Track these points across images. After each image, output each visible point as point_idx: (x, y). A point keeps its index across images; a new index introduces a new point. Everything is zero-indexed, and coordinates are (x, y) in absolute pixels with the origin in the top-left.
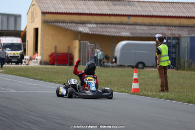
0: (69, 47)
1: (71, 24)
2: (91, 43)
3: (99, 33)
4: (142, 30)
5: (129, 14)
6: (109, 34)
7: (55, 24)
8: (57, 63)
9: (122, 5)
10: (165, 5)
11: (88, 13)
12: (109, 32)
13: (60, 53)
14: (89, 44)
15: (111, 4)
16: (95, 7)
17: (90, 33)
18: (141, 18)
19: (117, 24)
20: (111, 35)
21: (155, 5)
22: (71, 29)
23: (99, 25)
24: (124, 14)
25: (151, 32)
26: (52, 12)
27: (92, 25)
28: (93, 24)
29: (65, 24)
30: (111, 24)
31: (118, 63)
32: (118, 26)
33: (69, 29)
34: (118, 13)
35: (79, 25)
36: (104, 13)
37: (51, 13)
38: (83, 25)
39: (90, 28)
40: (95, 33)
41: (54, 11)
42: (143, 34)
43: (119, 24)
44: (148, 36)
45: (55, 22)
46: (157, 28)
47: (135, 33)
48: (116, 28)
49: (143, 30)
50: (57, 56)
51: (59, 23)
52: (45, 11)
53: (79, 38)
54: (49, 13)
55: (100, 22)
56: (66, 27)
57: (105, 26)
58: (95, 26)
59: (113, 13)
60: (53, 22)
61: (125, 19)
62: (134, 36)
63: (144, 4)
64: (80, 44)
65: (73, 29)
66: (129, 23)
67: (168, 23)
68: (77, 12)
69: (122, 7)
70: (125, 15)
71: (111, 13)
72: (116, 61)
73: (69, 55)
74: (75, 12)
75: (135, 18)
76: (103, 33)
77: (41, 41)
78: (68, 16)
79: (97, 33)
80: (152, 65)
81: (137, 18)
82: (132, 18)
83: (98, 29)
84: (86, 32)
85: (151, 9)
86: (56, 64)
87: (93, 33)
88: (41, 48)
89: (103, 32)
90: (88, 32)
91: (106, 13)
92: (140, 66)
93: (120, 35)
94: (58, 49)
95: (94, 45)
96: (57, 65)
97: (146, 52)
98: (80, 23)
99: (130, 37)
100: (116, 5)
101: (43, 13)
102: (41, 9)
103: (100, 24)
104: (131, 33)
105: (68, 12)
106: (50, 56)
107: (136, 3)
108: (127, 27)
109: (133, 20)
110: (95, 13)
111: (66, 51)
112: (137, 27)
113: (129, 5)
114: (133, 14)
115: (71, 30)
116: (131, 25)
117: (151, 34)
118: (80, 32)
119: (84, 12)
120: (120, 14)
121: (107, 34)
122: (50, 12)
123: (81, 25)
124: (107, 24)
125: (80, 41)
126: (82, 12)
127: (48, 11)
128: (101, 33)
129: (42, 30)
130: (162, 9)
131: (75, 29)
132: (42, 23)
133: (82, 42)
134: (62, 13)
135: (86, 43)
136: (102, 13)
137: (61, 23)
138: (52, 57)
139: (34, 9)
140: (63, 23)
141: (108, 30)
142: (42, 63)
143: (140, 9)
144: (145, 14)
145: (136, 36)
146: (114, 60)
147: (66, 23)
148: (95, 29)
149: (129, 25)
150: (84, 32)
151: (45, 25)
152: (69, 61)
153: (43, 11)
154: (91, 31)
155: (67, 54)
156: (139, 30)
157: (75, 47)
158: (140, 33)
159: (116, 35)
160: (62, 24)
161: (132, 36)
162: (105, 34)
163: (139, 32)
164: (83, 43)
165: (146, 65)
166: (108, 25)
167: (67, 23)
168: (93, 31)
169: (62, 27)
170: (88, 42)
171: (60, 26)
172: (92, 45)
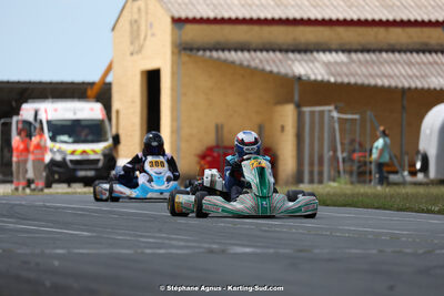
0: (261, 128)
1: (265, 54)
2: (339, 110)
3: (359, 80)
6: (393, 83)
7: (215, 54)
11: (320, 17)
12: (389, 76)
14: (335, 114)
17: (332, 80)
20: (400, 85)
22: (268, 68)
23: (354, 56)
24: (433, 18)
26: (205, 16)
27: (334, 54)
28: (336, 51)
29: (246, 54)
30: (392, 50)
31: (432, 173)
32: (416, 58)
33: (263, 71)
34: (412, 18)
35: (291, 55)
36: (370, 17)
37: (202, 21)
38: (308, 56)
39: (327, 65)
40: (346, 80)
41: (212, 16)
43: (418, 51)
45: (217, 50)
48: (410, 64)
51: (229, 51)
52: (183, 16)
53: (296, 98)
54: (194, 21)
56: (253, 64)
57: (373, 57)
58: (342, 57)
59: (398, 18)
60: (211, 50)
61: (436, 36)
64: (300, 117)
65: (275, 70)
68: (284, 17)
70: (437, 24)
71: (391, 18)
72: (425, 168)
74: (277, 17)
76: (372, 82)
77: (173, 110)
78: (256, 28)
79: (353, 81)
83: (355, 68)
84: (319, 78)
87: (339, 80)
88: (172, 131)
89: (371, 75)
90: (326, 78)
91: (377, 17)
93: (426, 86)
94: (226, 132)
95: (356, 117)
98: (293, 51)
101: (177, 22)
102: (169, 10)
103: (356, 51)
105: (255, 17)
106: (202, 157)
110: (341, 17)
115: (271, 72)
118: (299, 78)
119: (305, 17)
120: (419, 19)
121: (385, 82)
122: (198, 16)
123: (298, 56)
124: (380, 51)
125: (298, 106)
126: (298, 16)
127: (191, 16)
128: (366, 82)
129: (174, 74)
131: (283, 71)
132: (173, 53)
133: (306, 109)
134: (237, 21)
135: (322, 113)
136: (363, 18)
137: (236, 50)
138: (209, 159)
139: (139, 10)
140: (242, 50)
141: (387, 69)
146: (418, 165)
147: (249, 51)
148: (345, 69)
150: (312, 77)
151: (185, 59)
153: (177, 16)
154: (333, 75)
157: (283, 128)
159: (413, 85)
160: (239, 53)
162: (380, 82)
164: (312, 113)
166: (385, 55)
168: (339, 75)
169: (241, 65)
170: (331, 108)
171: (233, 63)
172: (349, 117)
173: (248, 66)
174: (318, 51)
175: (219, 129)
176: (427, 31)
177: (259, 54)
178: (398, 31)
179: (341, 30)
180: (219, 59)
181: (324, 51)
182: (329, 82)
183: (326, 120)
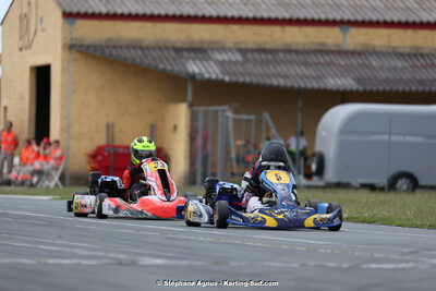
0: (152, 127)
1: (159, 51)
2: (236, 111)
3: (255, 80)
4: (389, 69)
5: (345, 18)
6: (289, 83)
7: (107, 51)
11: (214, 14)
12: (285, 77)
14: (230, 114)
17: (227, 79)
18: (384, 32)
20: (296, 85)
22: (161, 66)
23: (249, 56)
24: (331, 17)
25: (420, 75)
26: (97, 11)
27: (230, 54)
28: (231, 50)
29: (139, 52)
32: (313, 58)
33: (157, 68)
34: (309, 16)
35: (184, 53)
36: (265, 15)
37: (93, 17)
38: (200, 56)
39: (221, 64)
40: (241, 80)
41: (104, 11)
42: (398, 81)
43: (315, 52)
45: (108, 47)
47: (370, 79)
48: (306, 64)
49: (395, 68)
50: (116, 154)
51: (121, 47)
52: (75, 11)
53: (190, 97)
54: (86, 16)
58: (237, 56)
59: (294, 17)
60: (101, 47)
61: (332, 36)
64: (192, 116)
65: (169, 67)
66: (345, 48)
68: (178, 13)
70: (334, 23)
71: (287, 16)
72: (320, 171)
74: (170, 13)
75: (363, 30)
76: (268, 81)
77: (63, 106)
78: (149, 25)
79: (248, 80)
81: (372, 31)
82: (353, 31)
83: (250, 67)
84: (214, 76)
87: (234, 79)
88: (62, 130)
89: (267, 75)
90: (221, 76)
91: (273, 16)
92: (403, 184)
93: (322, 86)
94: (116, 131)
95: (253, 117)
97: (419, 139)
98: (187, 50)
101: (69, 16)
102: (61, 5)
103: (252, 51)
104: (357, 80)
105: (148, 12)
106: (93, 156)
108: (342, 60)
109: (358, 37)
110: (236, 14)
112: (375, 60)
114: (360, 18)
115: (164, 70)
116: (353, 53)
117: (420, 82)
118: (193, 77)
119: (200, 13)
120: (316, 17)
121: (282, 82)
122: (90, 11)
123: (192, 54)
124: (277, 51)
125: (191, 106)
126: (192, 13)
127: (82, 10)
128: (262, 82)
129: (64, 70)
131: (176, 68)
132: (63, 48)
133: (199, 109)
135: (216, 112)
136: (258, 15)
137: (127, 47)
138: (100, 158)
139: (28, 4)
140: (134, 47)
141: (283, 69)
142: (67, 180)
144: (396, 19)
145: (374, 89)
146: (314, 167)
148: (240, 69)
149: (346, 53)
150: (206, 76)
151: (75, 55)
153: (68, 10)
154: (228, 74)
156: (381, 68)
157: (175, 127)
158: (386, 81)
159: (309, 86)
160: (132, 51)
161: (361, 89)
162: (275, 82)
163: (383, 75)
164: (206, 112)
165: (422, 183)
167: (147, 48)
168: (235, 74)
169: (134, 63)
170: (226, 107)
171: (126, 60)
172: (244, 117)
173: (141, 64)
175: (109, 127)
176: (324, 30)
178: (294, 30)
179: (236, 28)
180: (110, 56)
181: (219, 50)
182: (223, 81)
183: (220, 119)
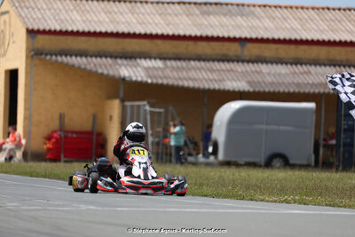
0: (95, 117)
1: (99, 59)
2: (152, 106)
3: (171, 82)
5: (243, 36)
6: (196, 85)
7: (59, 59)
8: (65, 157)
9: (225, 15)
10: (329, 15)
11: (143, 32)
12: (194, 80)
13: (73, 132)
14: (148, 108)
15: (198, 12)
16: (158, 19)
17: (149, 81)
18: (273, 46)
19: (213, 60)
20: (202, 87)
21: (303, 14)
22: (100, 71)
23: (168, 63)
24: (232, 35)
25: (297, 80)
26: (53, 29)
27: (153, 61)
28: (155, 59)
29: (84, 59)
30: (199, 58)
31: (221, 156)
32: (217, 65)
33: (96, 72)
34: (215, 34)
35: (119, 61)
36: (182, 33)
37: (50, 32)
38: (131, 62)
39: (147, 69)
40: (160, 81)
41: (58, 28)
42: (280, 84)
43: (219, 60)
44: (292, 90)
45: (61, 55)
46: (312, 69)
47: (259, 82)
48: (212, 71)
49: (279, 75)
50: (66, 137)
51: (71, 56)
52: (36, 28)
53: (121, 95)
54: (44, 32)
55: (170, 56)
56: (88, 67)
57: (183, 64)
58: (159, 63)
59: (204, 35)
60: (56, 55)
61: (234, 49)
62: (257, 90)
63: (277, 13)
64: (124, 109)
65: (105, 72)
66: (243, 58)
67: (338, 58)
68: (115, 31)
69: (225, 20)
70: (234, 40)
71: (199, 34)
72: (215, 152)
73: (95, 137)
74: (109, 31)
75: (257, 45)
76: (181, 83)
77: (26, 101)
78: (93, 39)
79: (165, 82)
80: (305, 162)
81: (263, 46)
82: (249, 45)
83: (168, 72)
84: (139, 79)
85: (296, 25)
86: (63, 158)
87: (155, 81)
88: (25, 119)
89: (180, 79)
90: (145, 79)
91: (188, 33)
92: (277, 162)
93: (222, 87)
94: (67, 120)
95: (162, 110)
96: (65, 162)
97: (290, 128)
98: (121, 58)
99: (249, 92)
100: (209, 14)
101: (31, 33)
102: (25, 23)
103: (170, 59)
104: (249, 83)
105: (92, 30)
106: (49, 138)
107: (258, 9)
108: (239, 67)
109: (253, 50)
110: (160, 32)
111: (87, 127)
112: (264, 68)
113: (242, 15)
114: (254, 36)
115: (102, 74)
116: (248, 62)
117: (298, 85)
118: (124, 79)
119: (132, 32)
120: (221, 35)
121: (191, 84)
122: (47, 29)
123: (125, 62)
124: (189, 59)
125: (123, 101)
126: (126, 31)
127: (41, 28)
128: (176, 83)
129: (27, 73)
130: (323, 26)
131: (111, 73)
132: (27, 57)
133: (128, 104)
134: (78, 34)
135: (139, 106)
136: (176, 33)
137: (76, 56)
138: (53, 140)
139: (5, 22)
140: (81, 56)
141: (193, 74)
142: (29, 157)
143: (268, 23)
144: (282, 37)
145: (262, 90)
146: (210, 149)
147: (86, 56)
148: (160, 73)
149: (243, 61)
150: (134, 79)
151: (37, 62)
152: (94, 151)
153: (31, 28)
154: (150, 77)
155: (90, 133)
156: (269, 74)
157: (111, 117)
158: (272, 84)
159: (212, 87)
160: (79, 58)
161: (251, 90)
162: (186, 84)
163: (269, 79)
164: (132, 106)
165: (291, 162)
166: (192, 63)
167: (91, 56)
168: (156, 78)
169: (79, 68)
170: (145, 103)
171: (73, 66)
172: (157, 110)
173: (85, 69)
174: (140, 58)
175: (62, 117)
176: (227, 45)
177: (94, 59)
178: (203, 44)
179: (159, 42)
180: (62, 63)
181: (145, 58)
182: (146, 83)
183: (142, 112)
